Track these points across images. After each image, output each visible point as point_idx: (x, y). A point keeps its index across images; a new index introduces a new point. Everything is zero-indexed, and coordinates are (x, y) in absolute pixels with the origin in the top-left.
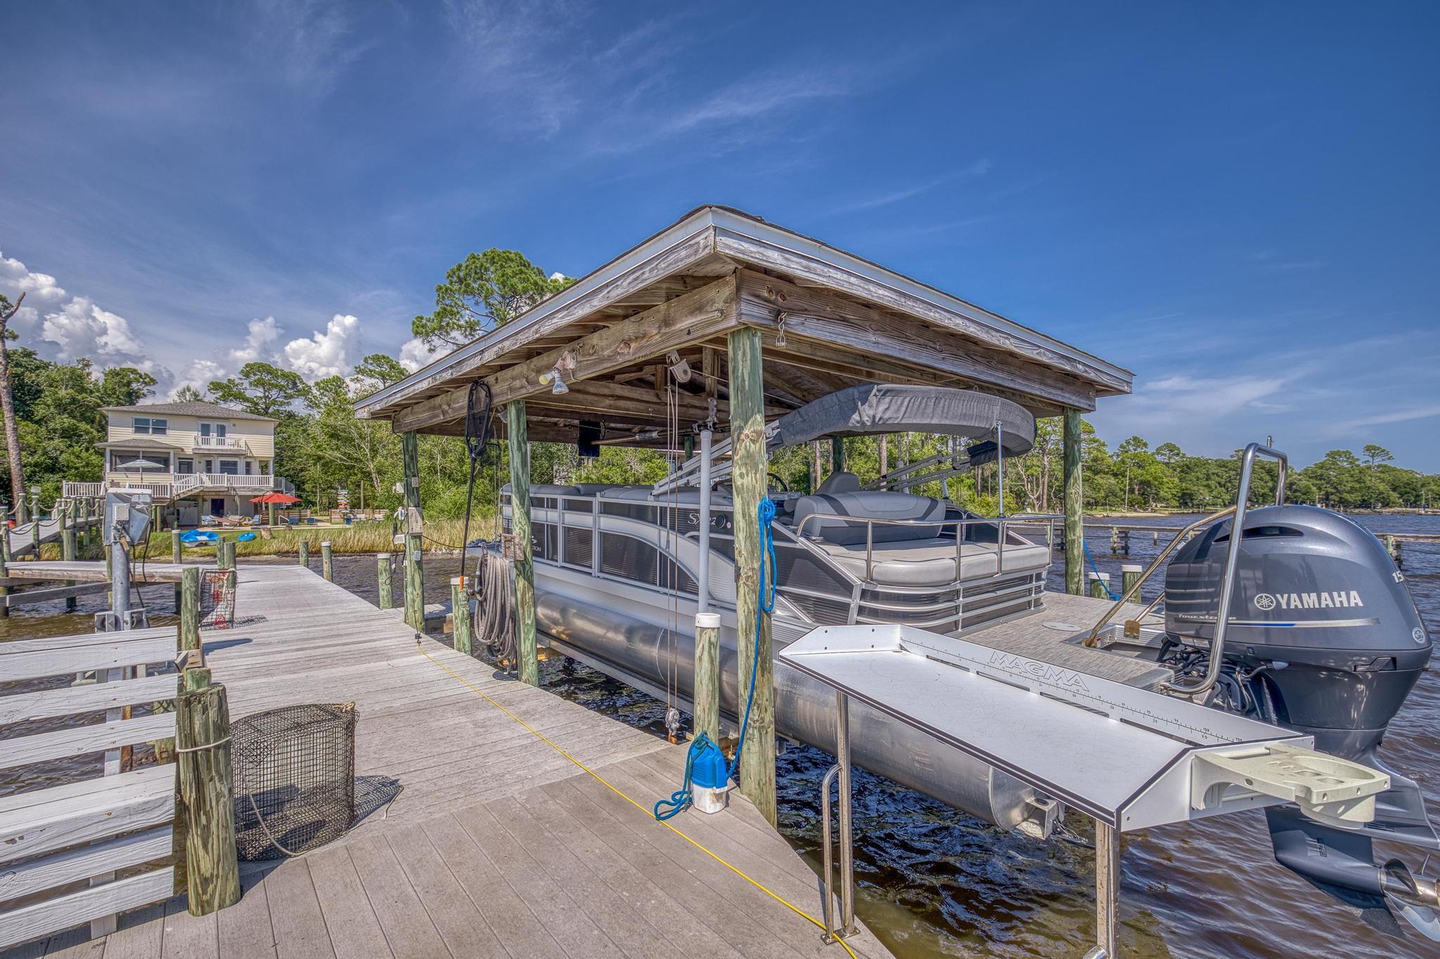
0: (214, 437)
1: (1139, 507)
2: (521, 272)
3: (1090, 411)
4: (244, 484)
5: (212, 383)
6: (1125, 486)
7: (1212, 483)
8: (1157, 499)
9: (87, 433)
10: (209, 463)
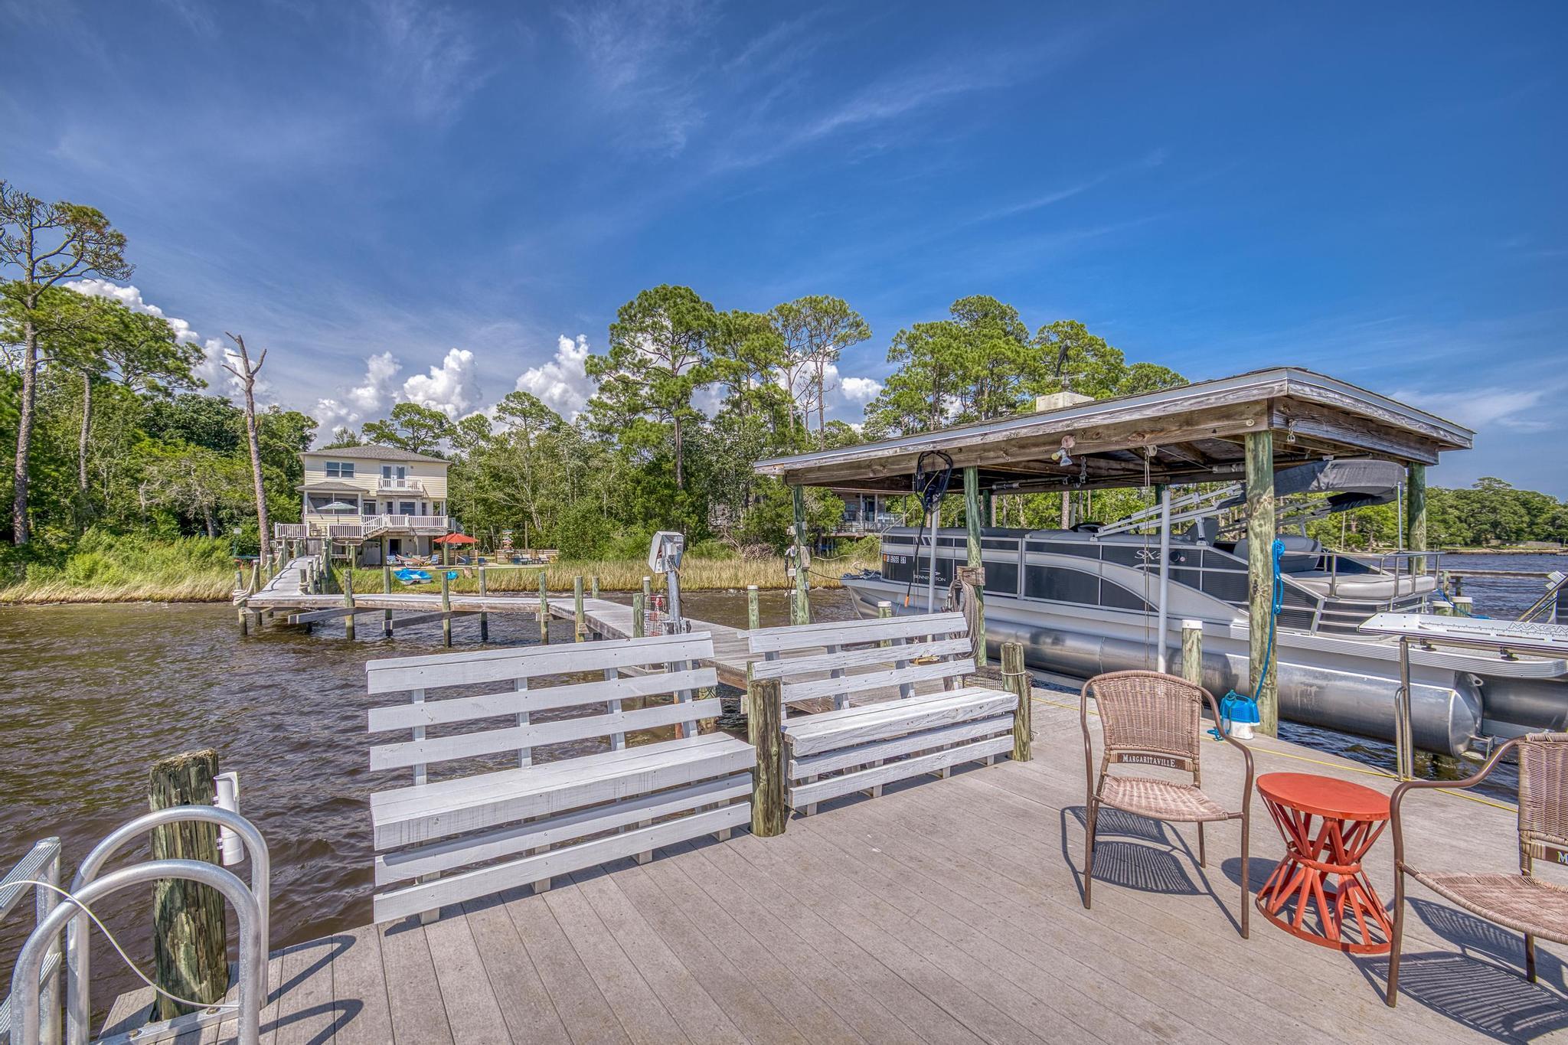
0: (394, 478)
1: (1357, 547)
2: (694, 309)
3: (1433, 464)
4: (420, 525)
5: (366, 425)
6: (1341, 522)
7: (1450, 518)
8: (1379, 537)
9: (277, 477)
10: (390, 505)
